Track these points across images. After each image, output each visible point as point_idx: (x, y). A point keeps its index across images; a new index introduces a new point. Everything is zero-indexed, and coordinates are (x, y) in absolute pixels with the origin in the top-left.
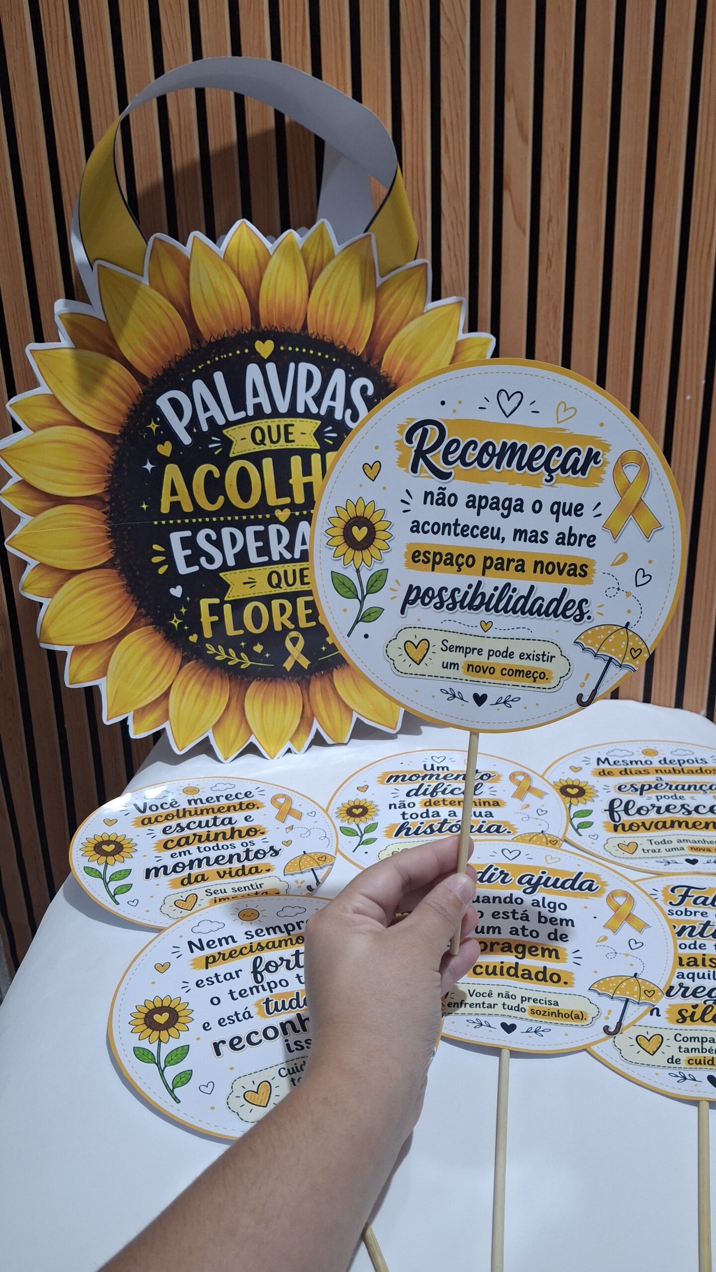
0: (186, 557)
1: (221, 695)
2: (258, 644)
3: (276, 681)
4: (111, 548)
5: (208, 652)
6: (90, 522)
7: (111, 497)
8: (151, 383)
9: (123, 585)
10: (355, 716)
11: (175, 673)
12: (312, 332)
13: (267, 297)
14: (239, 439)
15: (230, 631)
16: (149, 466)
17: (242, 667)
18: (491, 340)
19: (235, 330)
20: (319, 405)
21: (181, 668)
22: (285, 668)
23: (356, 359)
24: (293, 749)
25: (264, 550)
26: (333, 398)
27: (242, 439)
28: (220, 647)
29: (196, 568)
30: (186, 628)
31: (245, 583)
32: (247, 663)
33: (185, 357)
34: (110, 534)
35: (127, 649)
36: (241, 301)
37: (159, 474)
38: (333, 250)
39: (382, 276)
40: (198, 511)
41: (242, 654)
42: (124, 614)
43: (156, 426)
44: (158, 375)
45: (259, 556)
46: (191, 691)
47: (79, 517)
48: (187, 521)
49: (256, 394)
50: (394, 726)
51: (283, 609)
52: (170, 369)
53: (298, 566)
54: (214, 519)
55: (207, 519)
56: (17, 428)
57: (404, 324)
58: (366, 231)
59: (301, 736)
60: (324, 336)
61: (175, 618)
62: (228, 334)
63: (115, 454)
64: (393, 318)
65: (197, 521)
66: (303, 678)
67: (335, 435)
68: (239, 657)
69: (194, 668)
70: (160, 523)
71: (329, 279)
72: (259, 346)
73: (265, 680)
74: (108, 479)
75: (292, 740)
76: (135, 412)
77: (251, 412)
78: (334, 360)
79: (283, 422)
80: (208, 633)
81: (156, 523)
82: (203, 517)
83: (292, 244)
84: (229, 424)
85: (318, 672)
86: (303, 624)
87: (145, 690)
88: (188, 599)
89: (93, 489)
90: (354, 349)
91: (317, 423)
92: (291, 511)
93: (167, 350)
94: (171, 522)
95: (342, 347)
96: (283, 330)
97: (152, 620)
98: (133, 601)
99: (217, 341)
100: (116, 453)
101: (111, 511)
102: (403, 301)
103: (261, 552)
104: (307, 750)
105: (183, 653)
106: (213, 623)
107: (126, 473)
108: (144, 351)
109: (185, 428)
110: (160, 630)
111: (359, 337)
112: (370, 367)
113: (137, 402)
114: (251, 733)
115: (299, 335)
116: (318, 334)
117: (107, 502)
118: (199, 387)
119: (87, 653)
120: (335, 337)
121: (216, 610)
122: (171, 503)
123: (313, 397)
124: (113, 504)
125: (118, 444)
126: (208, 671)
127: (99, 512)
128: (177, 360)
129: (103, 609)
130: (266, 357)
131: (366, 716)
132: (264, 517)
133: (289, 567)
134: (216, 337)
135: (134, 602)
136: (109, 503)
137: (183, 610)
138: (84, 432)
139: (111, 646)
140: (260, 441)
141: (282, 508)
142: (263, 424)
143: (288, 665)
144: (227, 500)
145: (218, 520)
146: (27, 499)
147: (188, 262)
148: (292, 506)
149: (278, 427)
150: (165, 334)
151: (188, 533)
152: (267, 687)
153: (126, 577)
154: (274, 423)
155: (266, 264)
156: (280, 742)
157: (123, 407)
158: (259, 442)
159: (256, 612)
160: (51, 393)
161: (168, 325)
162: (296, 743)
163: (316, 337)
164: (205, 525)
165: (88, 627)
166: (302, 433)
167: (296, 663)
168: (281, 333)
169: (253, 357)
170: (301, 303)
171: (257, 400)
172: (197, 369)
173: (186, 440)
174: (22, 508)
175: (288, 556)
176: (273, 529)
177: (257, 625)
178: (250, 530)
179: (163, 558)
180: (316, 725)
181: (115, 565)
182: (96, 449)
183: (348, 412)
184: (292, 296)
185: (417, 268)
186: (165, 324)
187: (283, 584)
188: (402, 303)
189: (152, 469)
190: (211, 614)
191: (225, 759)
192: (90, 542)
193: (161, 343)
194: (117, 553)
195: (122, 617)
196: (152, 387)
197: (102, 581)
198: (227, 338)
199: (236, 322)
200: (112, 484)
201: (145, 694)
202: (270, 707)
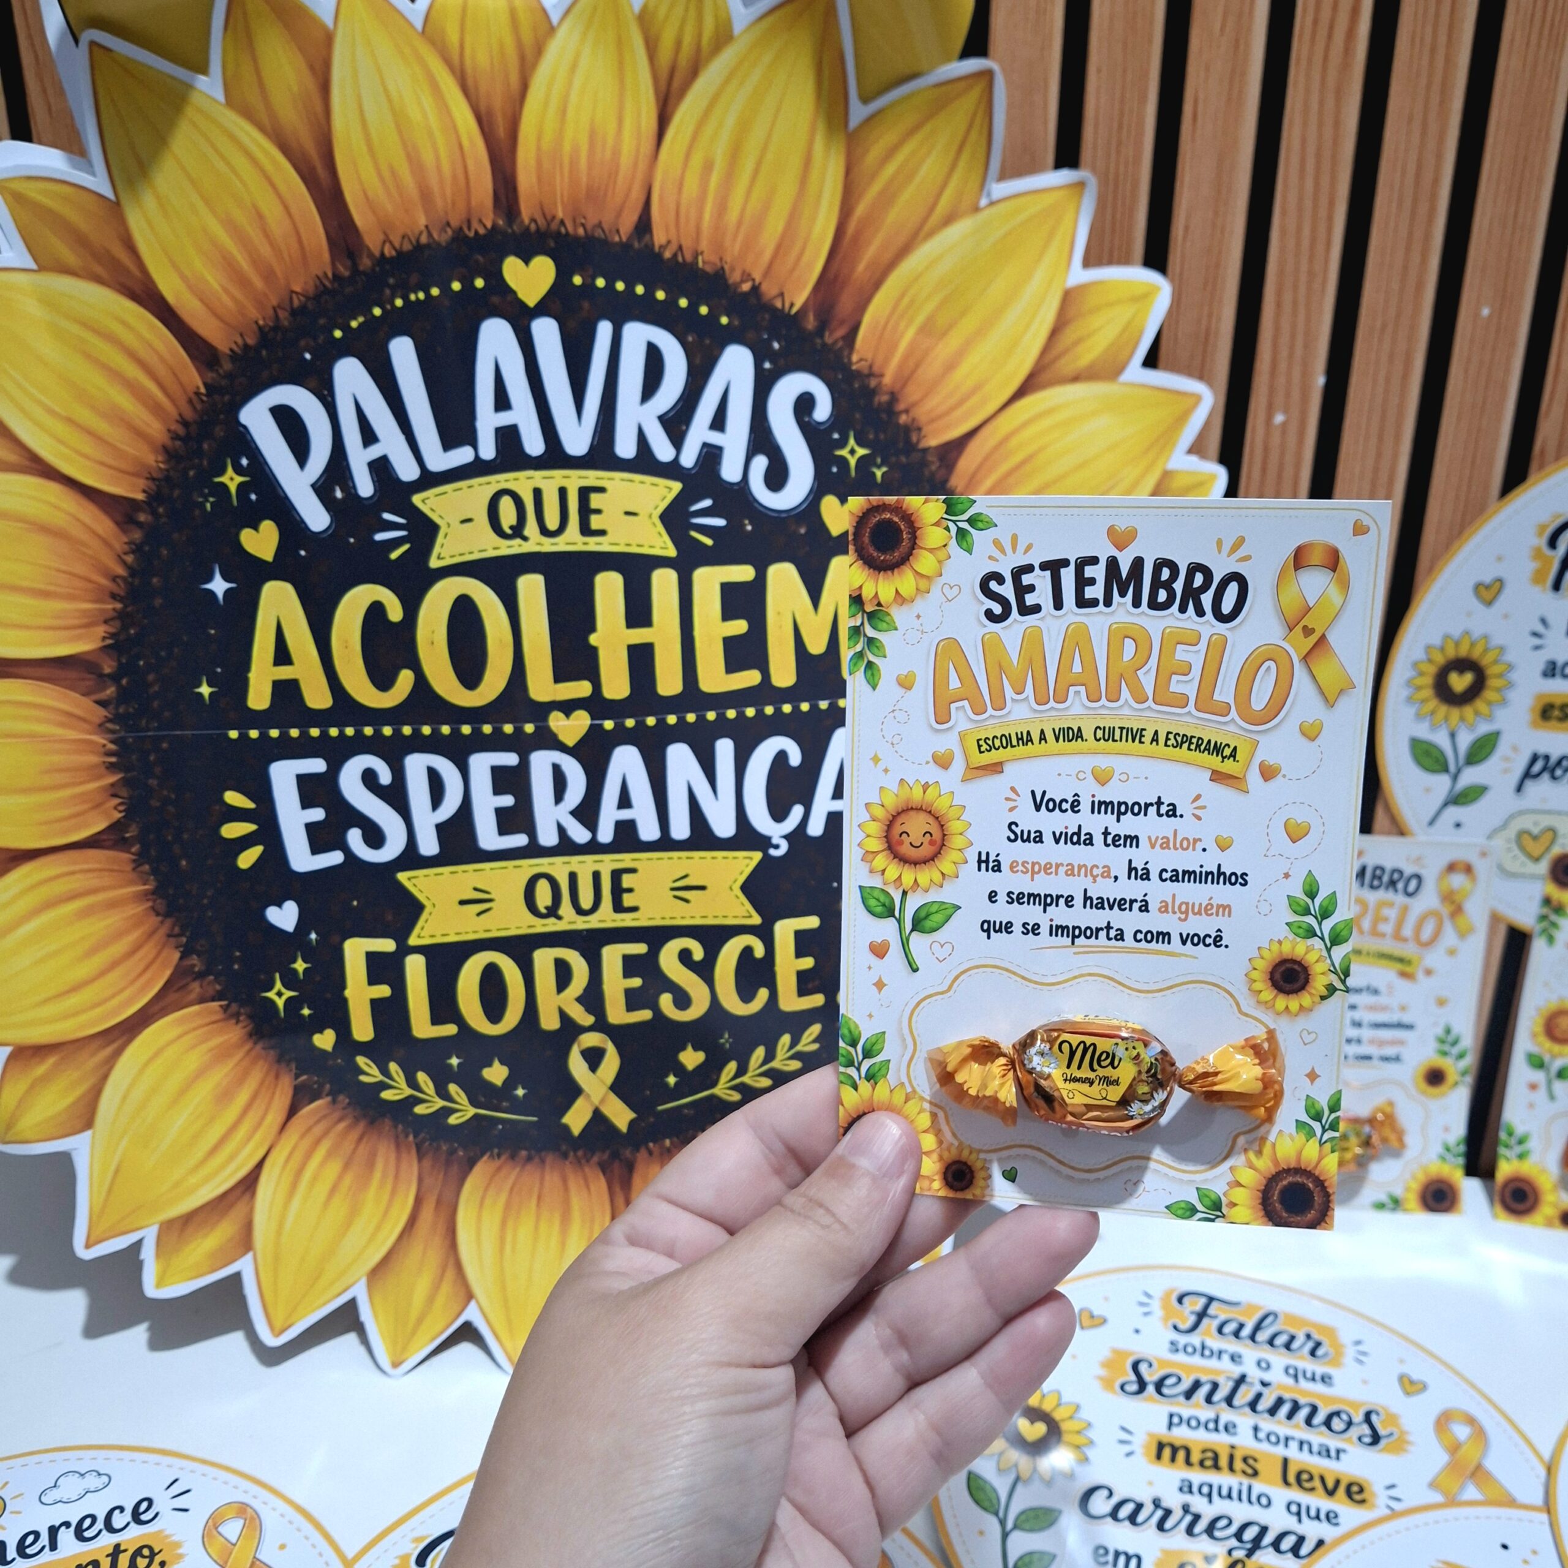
0: (310, 828)
1: (393, 1193)
2: (496, 1063)
3: (543, 1161)
4: (114, 795)
5: (363, 1078)
6: (62, 725)
7: (120, 664)
8: (227, 366)
9: (146, 894)
11: (276, 1128)
12: (664, 242)
13: (539, 139)
14: (455, 523)
15: (422, 1026)
16: (219, 586)
17: (453, 1120)
18: (1159, 290)
19: (448, 224)
20: (677, 439)
21: (291, 1114)
22: (566, 1126)
23: (784, 323)
25: (516, 818)
26: (719, 422)
27: (464, 522)
28: (393, 1067)
29: (335, 858)
30: (306, 1012)
31: (462, 903)
32: (464, 1112)
33: (316, 296)
34: (113, 759)
36: (466, 143)
37: (243, 606)
38: (730, 20)
39: (865, 100)
40: (345, 707)
41: (453, 1088)
42: (146, 969)
43: (239, 479)
44: (246, 345)
45: (503, 830)
46: (316, 1177)
47: (34, 712)
48: (315, 732)
49: (502, 402)
51: (563, 974)
52: (276, 328)
53: (607, 864)
54: (387, 731)
55: (369, 731)
60: (696, 255)
61: (278, 985)
62: (430, 235)
63: (133, 552)
64: (892, 216)
65: (342, 733)
66: (615, 1155)
67: (720, 522)
68: (444, 1094)
69: (325, 1117)
70: (243, 736)
71: (716, 97)
72: (513, 270)
73: (513, 1157)
74: (115, 614)
76: (185, 439)
77: (488, 450)
78: (724, 320)
79: (574, 480)
80: (363, 1029)
81: (234, 734)
82: (358, 725)
84: (429, 480)
85: (655, 1141)
86: (617, 1013)
87: (192, 1170)
88: (313, 936)
89: (76, 639)
90: (782, 295)
91: (670, 489)
92: (592, 719)
93: (269, 275)
94: (274, 733)
95: (746, 287)
96: (581, 231)
97: (218, 987)
98: (169, 936)
99: (400, 253)
100: (136, 549)
101: (123, 696)
102: (922, 172)
103: (506, 821)
105: (297, 1077)
106: (375, 1004)
107: (158, 602)
108: (209, 278)
109: (313, 486)
110: (240, 1014)
111: (797, 264)
112: (824, 343)
113: (189, 414)
114: (470, 1296)
115: (626, 246)
117: (109, 676)
118: (350, 377)
119: (41, 1069)
120: (728, 258)
121: (384, 969)
122: (275, 683)
123: (661, 418)
124: (124, 682)
125: (140, 525)
126: (362, 1125)
127: (88, 702)
128: (296, 303)
129: (91, 952)
130: (531, 302)
132: (519, 730)
133: (585, 866)
134: (397, 245)
135: (171, 939)
136: (115, 678)
137: (300, 966)
138: (53, 491)
139: (109, 1050)
140: (511, 528)
141: (567, 707)
142: (522, 482)
143: (576, 1119)
144: (421, 682)
145: (397, 732)
147: (329, 39)
148: (596, 705)
149: (563, 492)
150: (266, 234)
151: (317, 765)
152: (519, 1176)
153: (154, 872)
154: (550, 481)
155: (539, 50)
157: (156, 429)
158: (509, 531)
159: (492, 978)
163: (675, 255)
164: (360, 746)
165: (47, 1000)
166: (627, 513)
167: (598, 1118)
168: (576, 238)
169: (495, 300)
170: (636, 164)
171: (505, 419)
172: (346, 328)
173: (317, 518)
175: (579, 834)
176: (541, 762)
177: (495, 1012)
178: (481, 764)
179: (249, 828)
181: (124, 840)
182: (84, 536)
183: (760, 463)
184: (610, 141)
185: (963, 84)
186: (265, 209)
187: (566, 908)
188: (918, 179)
189: (227, 592)
190: (373, 980)
191: (396, 1365)
192: (59, 778)
193: (256, 261)
194: (133, 810)
195: (140, 975)
196: (230, 376)
197: (93, 881)
198: (428, 246)
199: (454, 204)
200: (124, 628)
201: (193, 1180)
202: (524, 1229)
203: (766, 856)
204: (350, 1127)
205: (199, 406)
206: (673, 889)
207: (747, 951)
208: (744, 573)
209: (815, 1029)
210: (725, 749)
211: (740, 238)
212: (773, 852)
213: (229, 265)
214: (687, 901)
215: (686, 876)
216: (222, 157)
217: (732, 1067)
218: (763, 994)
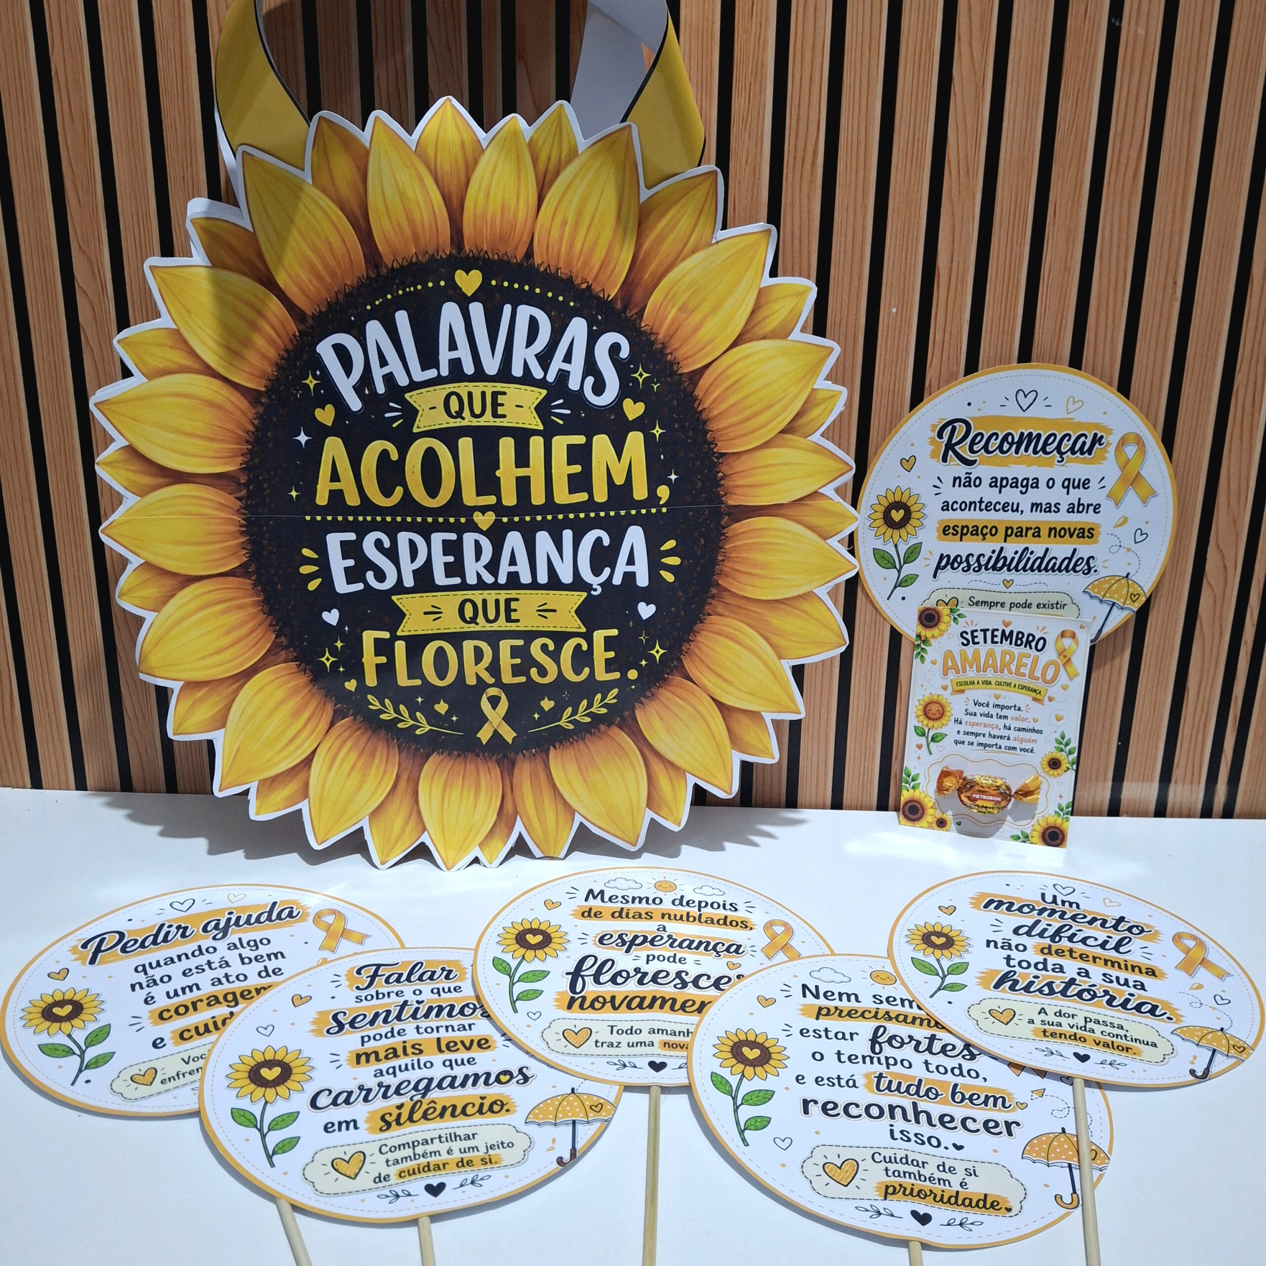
0: (346, 569)
1: (385, 771)
2: (442, 702)
3: (466, 758)
4: (244, 548)
5: (370, 707)
6: (218, 510)
7: (249, 477)
8: (311, 322)
9: (259, 602)
10: (578, 819)
11: (324, 732)
12: (540, 262)
13: (476, 207)
14: (427, 409)
15: (403, 680)
16: (303, 438)
17: (418, 732)
18: (811, 289)
19: (427, 252)
20: (545, 368)
21: (332, 725)
22: (479, 739)
23: (604, 305)
24: (482, 858)
25: (455, 569)
26: (568, 359)
27: (431, 408)
28: (387, 701)
29: (360, 586)
30: (341, 669)
31: (426, 613)
32: (424, 728)
33: (358, 288)
34: (244, 529)
35: (257, 693)
36: (437, 211)
37: (315, 449)
38: (576, 146)
39: (648, 187)
40: (367, 505)
41: (418, 714)
42: (257, 643)
43: (315, 382)
44: (320, 311)
45: (448, 576)
46: (344, 759)
47: (202, 502)
48: (351, 518)
49: (453, 346)
50: (634, 842)
51: (479, 655)
52: (337, 303)
53: (503, 595)
54: (389, 519)
55: (379, 519)
56: (127, 373)
57: (680, 258)
58: (624, 120)
59: (496, 842)
60: (558, 269)
61: (327, 654)
62: (417, 257)
63: (258, 419)
64: (664, 248)
65: (365, 519)
66: (505, 756)
67: (568, 412)
68: (413, 717)
69: (350, 727)
70: (313, 519)
71: (569, 186)
72: (460, 278)
73: (450, 754)
74: (246, 451)
75: (481, 845)
76: (287, 360)
77: (445, 371)
78: (572, 304)
79: (490, 388)
80: (371, 680)
81: (308, 518)
82: (374, 515)
83: (516, 134)
84: (414, 386)
85: (527, 750)
86: (507, 678)
87: (277, 753)
88: (347, 628)
89: (226, 464)
90: (603, 291)
91: (541, 394)
92: (497, 516)
93: (333, 275)
94: (329, 518)
95: (584, 286)
96: (496, 257)
97: (295, 654)
98: (270, 626)
99: (401, 266)
100: (260, 417)
101: (250, 495)
102: (680, 225)
103: (451, 570)
104: (502, 863)
105: (335, 705)
106: (378, 666)
107: (271, 445)
108: (302, 275)
109: (353, 387)
110: (305, 669)
111: (612, 272)
112: (626, 317)
113: (290, 347)
114: (424, 829)
115: (520, 265)
116: (549, 265)
117: (243, 484)
118: (375, 330)
119: (200, 694)
120: (574, 271)
121: (384, 648)
122: (330, 491)
123: (536, 355)
124: (251, 488)
125: (262, 404)
126: (370, 732)
127: (231, 498)
128: (347, 291)
129: (228, 633)
130: (469, 295)
131: (594, 821)
132: (458, 521)
133: (491, 596)
134: (400, 262)
135: (272, 628)
136: (246, 485)
137: (339, 644)
138: (216, 384)
139: (236, 686)
140: (456, 412)
141: (484, 509)
142: (462, 389)
143: (484, 735)
144: (407, 493)
145: (394, 520)
146: (135, 471)
147: (367, 153)
148: (499, 508)
149: (483, 394)
150: (332, 253)
151: (351, 536)
152: (453, 764)
153: (263, 590)
154: (477, 388)
155: (476, 162)
156: (463, 848)
157: (273, 354)
158: (455, 414)
160: (175, 327)
161: (336, 242)
162: (487, 850)
163: (546, 269)
164: (374, 527)
165: (204, 658)
166: (517, 406)
167: (496, 735)
168: (493, 261)
169: (451, 292)
170: (526, 221)
171: (454, 355)
172: (373, 305)
173: (355, 404)
174: (126, 484)
175: (489, 579)
176: (469, 539)
177: (442, 675)
178: (438, 538)
179: (315, 568)
180: (519, 828)
181: (248, 572)
182: (232, 409)
183: (590, 380)
184: (513, 208)
185: (703, 178)
186: (332, 240)
187: (481, 619)
188: (678, 228)
189: (307, 442)
190: (377, 654)
191: (382, 864)
192: (216, 538)
193: (326, 266)
194: (254, 556)
195: (254, 646)
196: (312, 327)
197: (229, 594)
198: (417, 263)
199: (430, 241)
200: (252, 459)
201: (278, 758)
202: (455, 794)
203: (589, 594)
204: (363, 733)
205: (295, 342)
206: (538, 611)
207: (578, 646)
208: (580, 439)
209: (615, 691)
210: (568, 535)
211: (581, 261)
212: (593, 593)
213: (312, 268)
214: (546, 617)
215: (545, 604)
216: (310, 212)
217: (569, 710)
218: (587, 670)
